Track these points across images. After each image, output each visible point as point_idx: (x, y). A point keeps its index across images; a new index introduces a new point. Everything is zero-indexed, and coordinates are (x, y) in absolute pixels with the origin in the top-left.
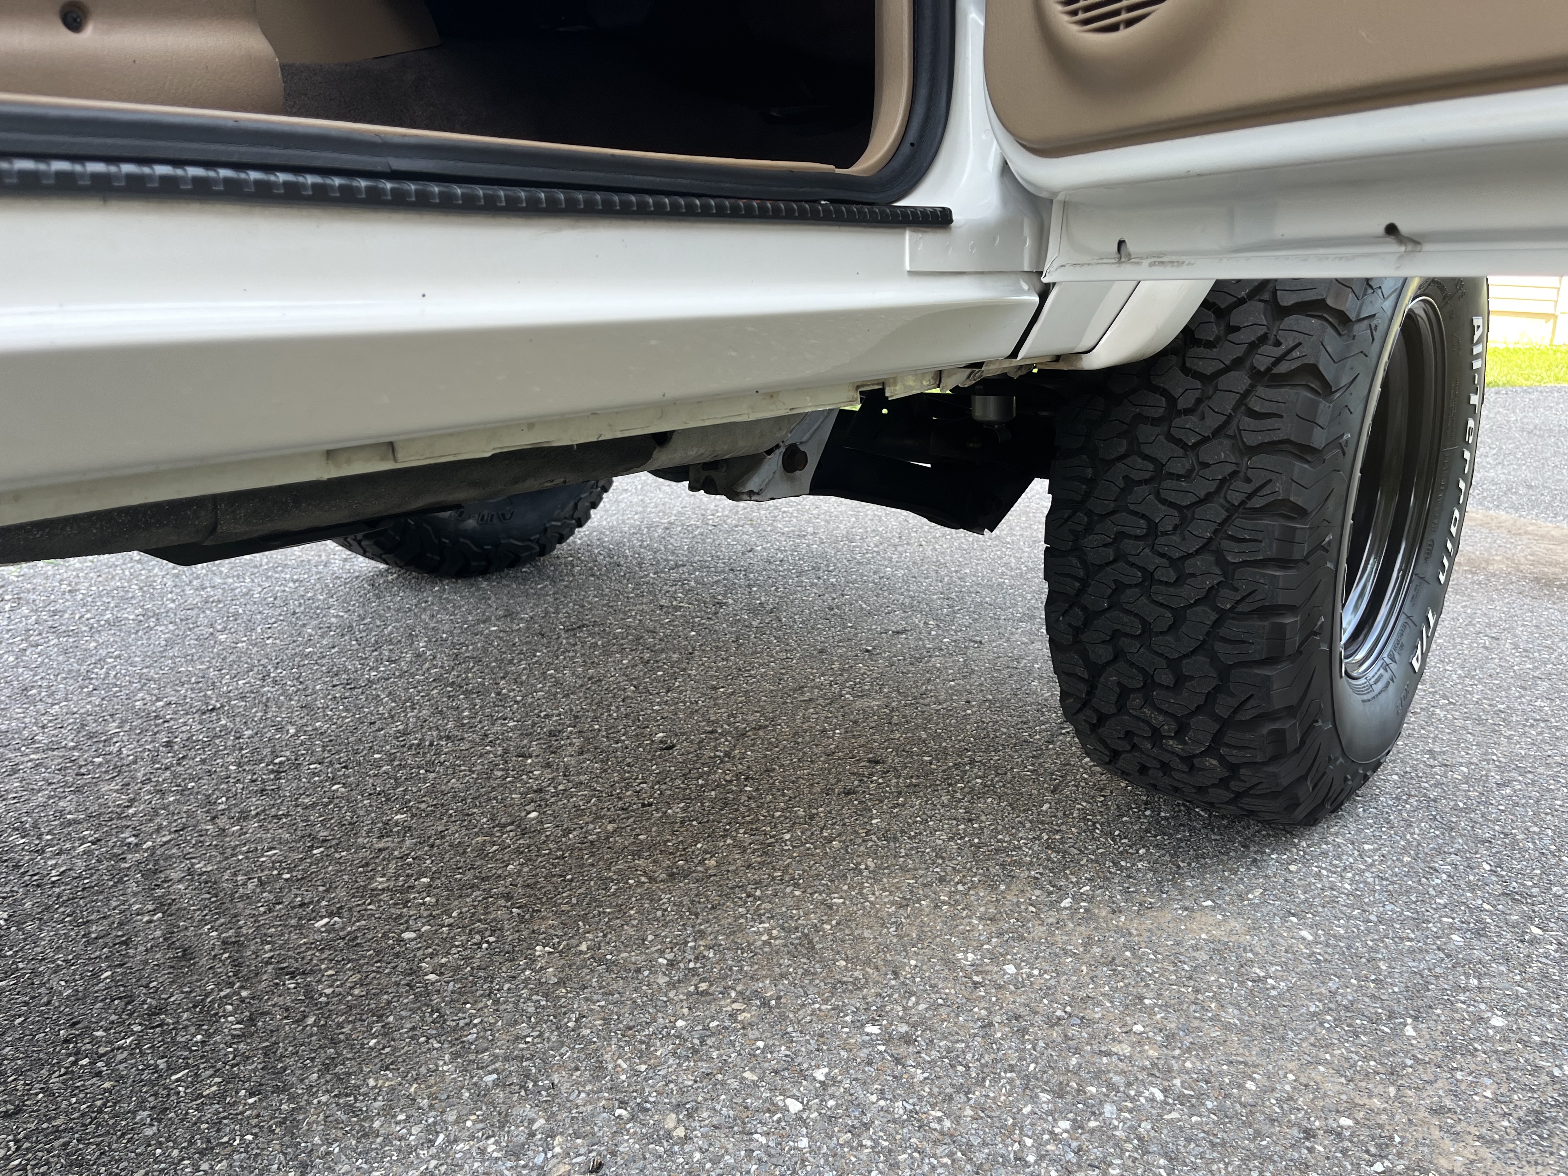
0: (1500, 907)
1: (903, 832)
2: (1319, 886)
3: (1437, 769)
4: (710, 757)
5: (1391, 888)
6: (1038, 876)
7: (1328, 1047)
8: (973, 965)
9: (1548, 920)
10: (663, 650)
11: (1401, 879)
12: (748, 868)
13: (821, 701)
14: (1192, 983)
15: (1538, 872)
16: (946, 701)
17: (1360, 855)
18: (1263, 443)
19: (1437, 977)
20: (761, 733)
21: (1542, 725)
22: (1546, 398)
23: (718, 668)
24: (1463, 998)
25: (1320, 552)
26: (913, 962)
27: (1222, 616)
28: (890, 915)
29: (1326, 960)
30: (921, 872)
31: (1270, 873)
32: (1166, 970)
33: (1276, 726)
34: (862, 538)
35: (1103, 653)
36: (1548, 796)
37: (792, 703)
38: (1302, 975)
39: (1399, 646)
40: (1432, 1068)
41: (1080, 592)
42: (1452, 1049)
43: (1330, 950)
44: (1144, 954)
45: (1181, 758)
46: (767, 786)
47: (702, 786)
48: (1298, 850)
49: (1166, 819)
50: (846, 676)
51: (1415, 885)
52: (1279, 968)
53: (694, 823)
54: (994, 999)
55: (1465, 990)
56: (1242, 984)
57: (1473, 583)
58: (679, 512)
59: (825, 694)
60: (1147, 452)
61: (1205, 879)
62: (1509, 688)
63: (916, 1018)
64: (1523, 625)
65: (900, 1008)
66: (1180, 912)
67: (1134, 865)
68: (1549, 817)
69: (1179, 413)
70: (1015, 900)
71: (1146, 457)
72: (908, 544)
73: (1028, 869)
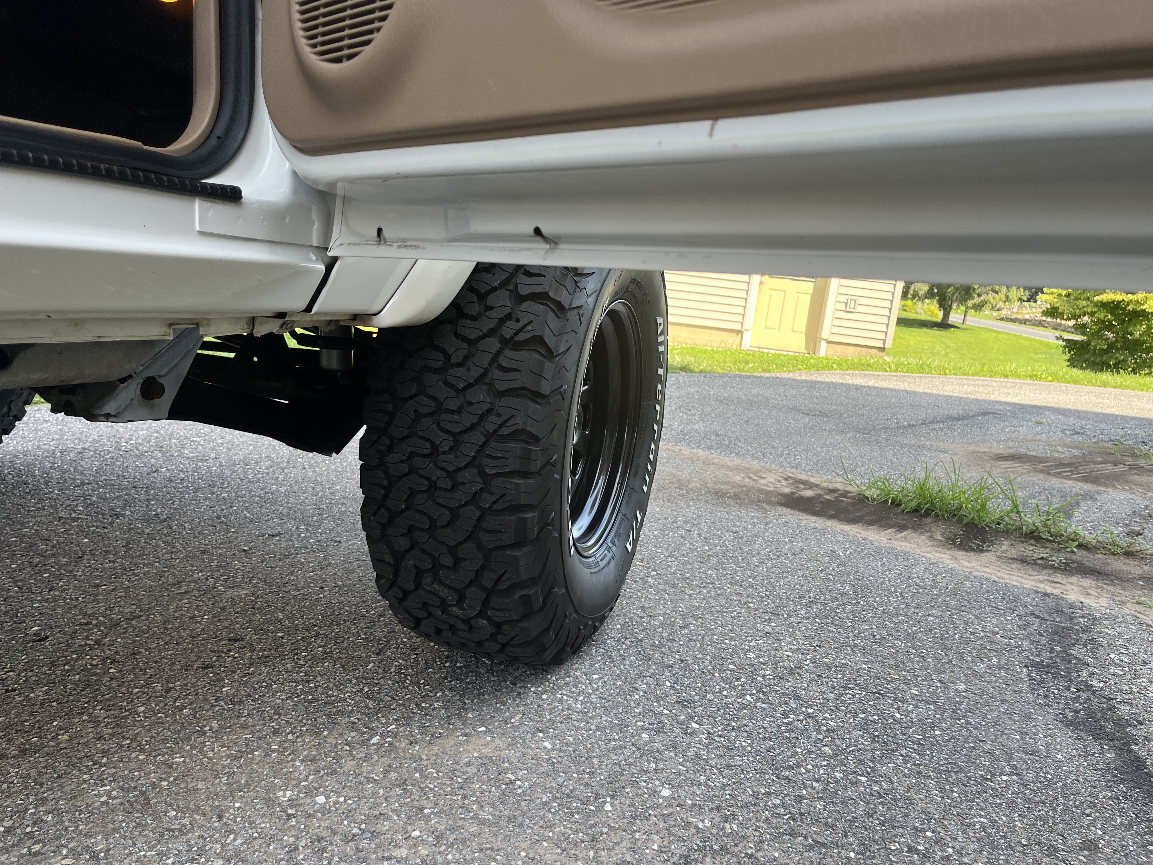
0: (674, 711)
1: (249, 695)
2: (560, 708)
3: (645, 619)
4: (81, 646)
5: (607, 704)
6: (356, 721)
7: (551, 826)
8: (289, 800)
9: (703, 717)
10: (53, 555)
11: (614, 698)
12: (99, 739)
13: (196, 593)
14: (462, 791)
15: (699, 685)
16: (304, 588)
17: (590, 683)
18: (509, 389)
19: (629, 765)
20: (134, 622)
21: (711, 586)
22: (732, 381)
23: (104, 569)
24: (644, 779)
25: (549, 467)
26: (237, 805)
27: (484, 513)
28: (224, 767)
29: (558, 762)
30: (258, 727)
31: (528, 702)
32: (443, 784)
33: (525, 592)
34: (256, 463)
35: (402, 544)
36: (710, 633)
37: (168, 595)
38: (540, 775)
39: (618, 535)
40: (620, 833)
41: (385, 497)
42: (634, 817)
43: (562, 754)
44: (429, 774)
45: (463, 621)
46: (131, 667)
47: (68, 671)
48: (550, 683)
49: (460, 668)
50: (222, 571)
51: (622, 701)
52: (525, 772)
53: (54, 704)
54: (302, 827)
55: (647, 772)
56: (498, 787)
57: (679, 495)
58: (94, 440)
59: (200, 587)
60: (430, 393)
61: (483, 711)
62: (694, 563)
63: (231, 853)
64: (705, 522)
65: (218, 846)
66: (461, 738)
67: (431, 705)
68: (709, 647)
69: (453, 366)
70: (334, 743)
71: (430, 397)
72: (294, 467)
73: (349, 717)
